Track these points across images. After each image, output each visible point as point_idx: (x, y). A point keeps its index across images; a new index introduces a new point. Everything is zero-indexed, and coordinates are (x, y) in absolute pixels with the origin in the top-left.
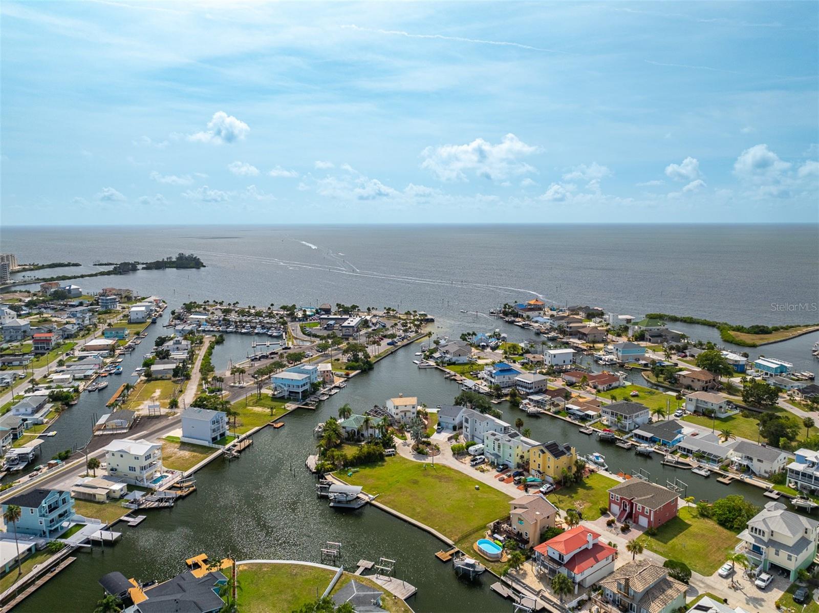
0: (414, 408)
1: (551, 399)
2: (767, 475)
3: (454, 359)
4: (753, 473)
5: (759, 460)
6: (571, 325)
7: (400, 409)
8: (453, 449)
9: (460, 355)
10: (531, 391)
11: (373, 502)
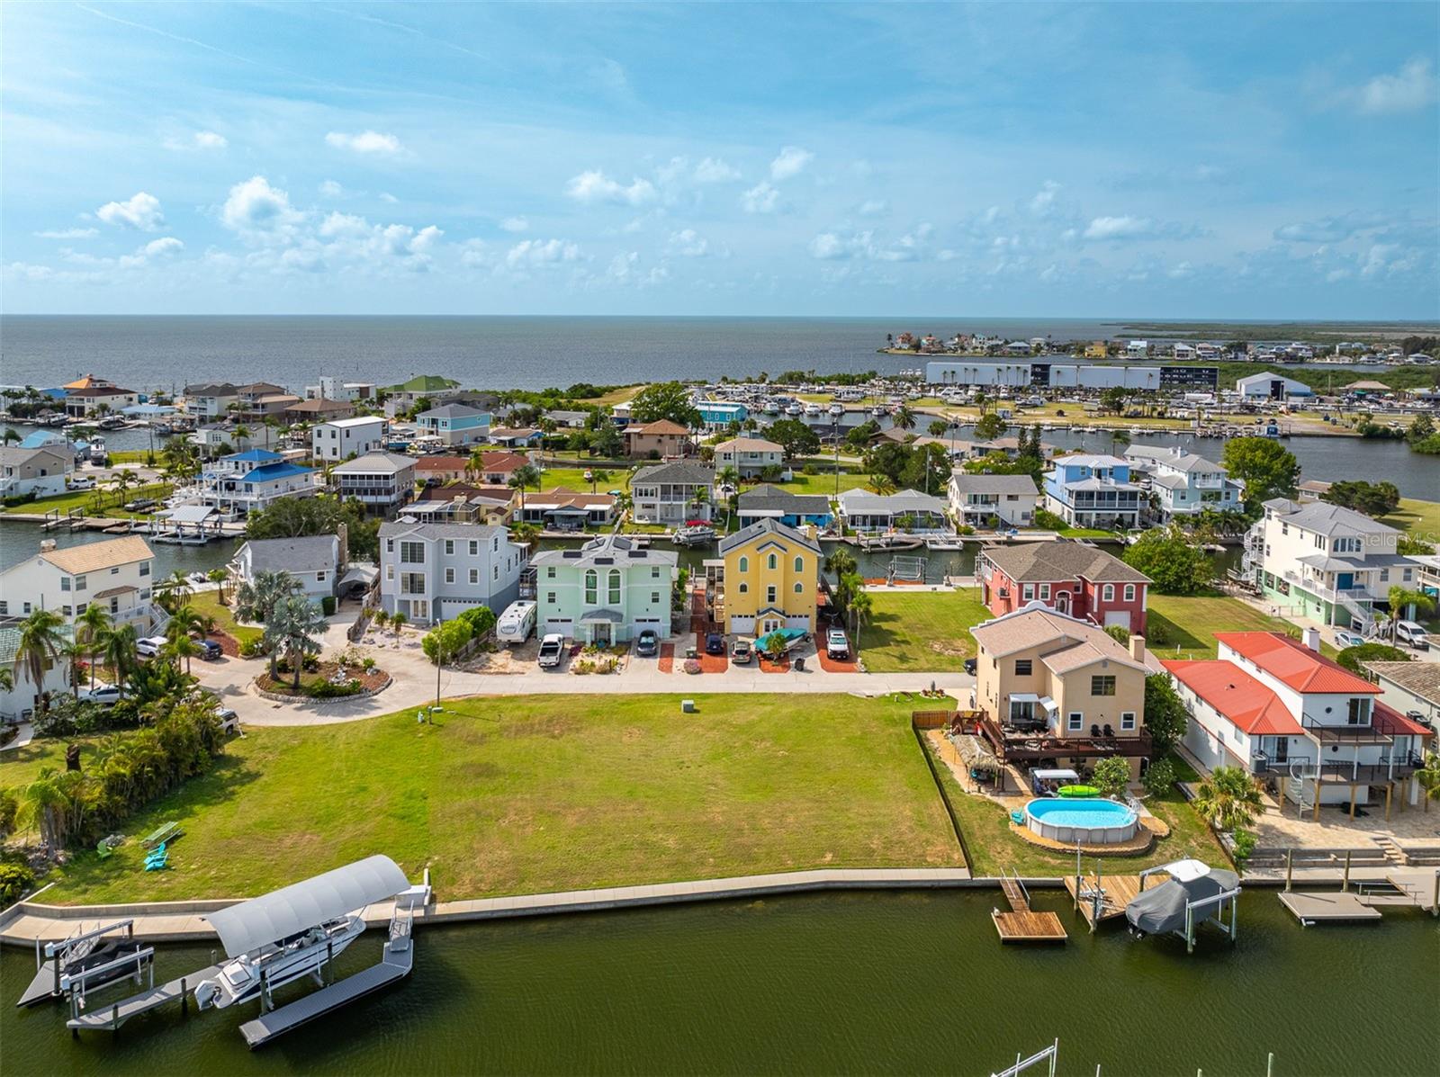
0: (144, 572)
1: (467, 501)
2: (1027, 523)
3: (26, 486)
4: (1006, 526)
5: (1010, 497)
6: (265, 400)
7: (96, 584)
8: (431, 649)
9: (44, 473)
10: (393, 498)
11: (441, 909)
